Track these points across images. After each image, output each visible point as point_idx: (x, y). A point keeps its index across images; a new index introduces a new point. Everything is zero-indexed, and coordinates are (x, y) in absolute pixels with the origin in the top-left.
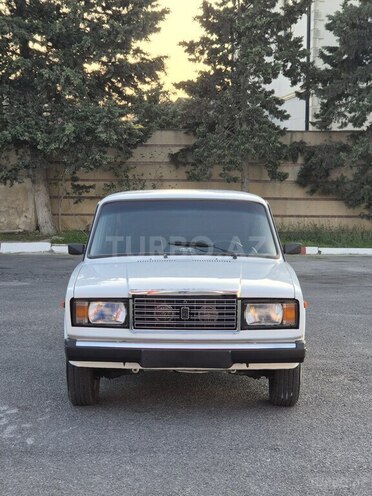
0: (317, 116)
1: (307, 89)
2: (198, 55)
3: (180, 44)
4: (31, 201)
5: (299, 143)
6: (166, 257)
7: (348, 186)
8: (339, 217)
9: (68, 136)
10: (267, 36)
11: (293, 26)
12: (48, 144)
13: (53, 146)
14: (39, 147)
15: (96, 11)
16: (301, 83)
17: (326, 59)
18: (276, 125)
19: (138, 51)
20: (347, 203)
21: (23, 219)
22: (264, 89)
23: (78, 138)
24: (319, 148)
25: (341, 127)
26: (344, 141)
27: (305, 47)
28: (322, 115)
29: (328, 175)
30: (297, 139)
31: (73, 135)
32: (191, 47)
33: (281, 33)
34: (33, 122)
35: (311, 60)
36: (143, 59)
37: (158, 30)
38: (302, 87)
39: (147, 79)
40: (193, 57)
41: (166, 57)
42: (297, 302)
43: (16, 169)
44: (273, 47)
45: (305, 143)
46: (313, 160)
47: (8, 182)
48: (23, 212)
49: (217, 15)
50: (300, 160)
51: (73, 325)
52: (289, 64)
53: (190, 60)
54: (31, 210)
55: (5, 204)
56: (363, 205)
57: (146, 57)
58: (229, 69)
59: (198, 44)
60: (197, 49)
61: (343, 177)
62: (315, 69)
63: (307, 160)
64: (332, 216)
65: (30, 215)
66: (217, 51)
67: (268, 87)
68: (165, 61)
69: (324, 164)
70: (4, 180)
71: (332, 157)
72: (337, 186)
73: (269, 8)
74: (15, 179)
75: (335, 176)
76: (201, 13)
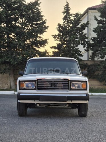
0: (91, 56)
1: (88, 49)
2: (57, 39)
3: (52, 36)
4: (9, 80)
5: (86, 64)
6: (47, 74)
7: (100, 76)
8: (98, 85)
9: (20, 60)
10: (76, 33)
11: (84, 31)
12: (14, 62)
13: (16, 63)
14: (11, 63)
15: (28, 26)
16: (86, 47)
17: (93, 40)
18: (79, 58)
19: (40, 37)
20: (100, 81)
21: (7, 85)
22: (76, 48)
23: (23, 60)
24: (92, 65)
25: (98, 59)
26: (99, 63)
27: (87, 36)
28: (92, 56)
29: (94, 73)
30: (85, 63)
31: (21, 60)
32: (55, 36)
33: (81, 33)
34: (10, 56)
35: (89, 40)
36: (41, 40)
37: (46, 32)
38: (86, 48)
39: (43, 46)
40: (55, 39)
41: (48, 39)
42: (86, 82)
43: (5, 70)
44: (78, 36)
45: (88, 64)
46: (90, 68)
47: (3, 73)
48: (7, 83)
49: (62, 27)
50: (86, 69)
51: (19, 89)
52: (83, 41)
53: (55, 40)
54: (9, 83)
55: (2, 81)
56: (104, 81)
57: (42, 39)
58: (66, 42)
59: (57, 36)
60: (57, 37)
61: (99, 74)
62: (90, 43)
63: (88, 69)
64: (96, 85)
65: (9, 84)
66: (62, 37)
67: (77, 48)
68: (48, 40)
69: (93, 70)
70: (1, 73)
71: (95, 68)
72: (97, 76)
73: (77, 26)
74: (4, 72)
75: (96, 73)
76: (58, 27)
